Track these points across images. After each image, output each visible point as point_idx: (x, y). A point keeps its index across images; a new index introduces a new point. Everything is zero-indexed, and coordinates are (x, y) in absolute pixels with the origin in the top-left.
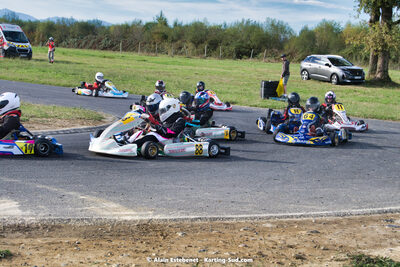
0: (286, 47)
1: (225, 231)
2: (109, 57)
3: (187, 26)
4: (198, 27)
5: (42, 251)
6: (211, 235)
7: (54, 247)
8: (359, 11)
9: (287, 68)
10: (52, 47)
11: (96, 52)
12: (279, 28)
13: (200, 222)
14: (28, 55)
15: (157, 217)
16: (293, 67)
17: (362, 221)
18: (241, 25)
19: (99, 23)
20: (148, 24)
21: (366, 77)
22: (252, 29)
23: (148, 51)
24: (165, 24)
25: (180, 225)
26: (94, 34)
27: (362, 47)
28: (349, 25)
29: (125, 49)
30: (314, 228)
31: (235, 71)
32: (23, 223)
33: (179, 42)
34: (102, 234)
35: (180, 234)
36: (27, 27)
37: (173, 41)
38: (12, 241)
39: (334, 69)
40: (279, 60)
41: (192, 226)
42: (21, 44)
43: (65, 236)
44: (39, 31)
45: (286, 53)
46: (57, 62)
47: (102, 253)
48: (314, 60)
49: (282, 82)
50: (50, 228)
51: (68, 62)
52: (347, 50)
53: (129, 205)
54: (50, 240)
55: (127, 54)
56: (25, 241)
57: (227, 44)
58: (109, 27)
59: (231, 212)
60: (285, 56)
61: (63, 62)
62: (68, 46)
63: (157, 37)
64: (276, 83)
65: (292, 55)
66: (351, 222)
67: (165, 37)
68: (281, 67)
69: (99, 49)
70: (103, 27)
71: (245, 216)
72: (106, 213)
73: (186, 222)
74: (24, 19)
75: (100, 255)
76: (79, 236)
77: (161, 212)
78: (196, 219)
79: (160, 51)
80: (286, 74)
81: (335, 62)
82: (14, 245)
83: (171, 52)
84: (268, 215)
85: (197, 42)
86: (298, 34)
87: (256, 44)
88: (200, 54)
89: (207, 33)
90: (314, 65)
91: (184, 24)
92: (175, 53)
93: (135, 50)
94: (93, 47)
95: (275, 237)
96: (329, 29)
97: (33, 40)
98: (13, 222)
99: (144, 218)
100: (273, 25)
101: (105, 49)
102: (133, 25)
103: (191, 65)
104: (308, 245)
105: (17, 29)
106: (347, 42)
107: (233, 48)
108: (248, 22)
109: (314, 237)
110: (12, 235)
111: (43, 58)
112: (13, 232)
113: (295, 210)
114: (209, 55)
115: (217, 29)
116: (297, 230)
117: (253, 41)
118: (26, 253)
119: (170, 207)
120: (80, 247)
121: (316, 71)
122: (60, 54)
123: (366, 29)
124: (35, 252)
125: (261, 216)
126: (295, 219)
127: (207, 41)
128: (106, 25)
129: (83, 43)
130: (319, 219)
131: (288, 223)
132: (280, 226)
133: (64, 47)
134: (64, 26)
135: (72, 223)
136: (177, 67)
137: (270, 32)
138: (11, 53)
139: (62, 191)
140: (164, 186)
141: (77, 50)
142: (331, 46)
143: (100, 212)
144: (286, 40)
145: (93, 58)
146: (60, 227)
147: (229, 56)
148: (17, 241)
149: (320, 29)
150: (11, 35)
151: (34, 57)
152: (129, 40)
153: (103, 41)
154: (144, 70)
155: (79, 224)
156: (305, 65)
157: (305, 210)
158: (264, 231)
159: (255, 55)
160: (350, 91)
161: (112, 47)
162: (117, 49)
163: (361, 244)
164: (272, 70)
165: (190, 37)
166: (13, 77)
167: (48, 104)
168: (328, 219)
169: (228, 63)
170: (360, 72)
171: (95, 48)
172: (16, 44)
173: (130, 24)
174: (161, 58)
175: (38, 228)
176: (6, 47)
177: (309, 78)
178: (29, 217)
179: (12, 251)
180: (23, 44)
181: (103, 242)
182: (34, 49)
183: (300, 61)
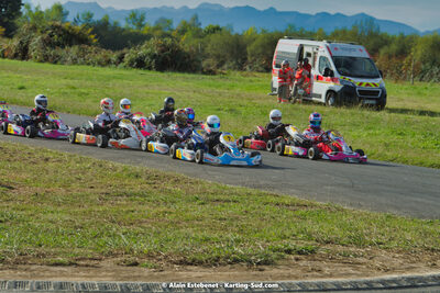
14: (378, 100)
42: (365, 81)
172: (356, 81)
180: (370, 81)
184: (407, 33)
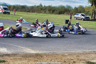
0: (71, 12)
1: (56, 56)
2: (28, 14)
3: (47, 6)
4: (50, 7)
5: (12, 60)
6: (53, 57)
7: (15, 59)
8: (88, 3)
9: (71, 17)
10: (15, 11)
11: (25, 13)
12: (69, 7)
13: (50, 53)
14: (9, 13)
15: (40, 52)
16: (72, 16)
17: (89, 53)
18: (60, 6)
19: (26, 6)
20: (38, 6)
21: (90, 19)
22: (63, 7)
23: (38, 13)
24: (42, 6)
25: (45, 54)
26: (25, 8)
27: (89, 12)
28: (86, 6)
29: (32, 12)
30: (77, 55)
31: (58, 17)
32: (8, 54)
33: (45, 10)
34: (27, 56)
35: (45, 56)
36: (9, 7)
37: (44, 10)
38: (5, 58)
39: (82, 17)
40: (69, 15)
41: (48, 54)
42: (7, 11)
43: (18, 57)
44: (12, 8)
45: (71, 13)
46: (16, 15)
47: (27, 61)
48: (77, 15)
49: (70, 20)
50: (14, 55)
51: (18, 15)
52: (86, 12)
53: (33, 49)
54: (14, 58)
55: (32, 13)
56: (8, 58)
57: (57, 11)
58: (28, 7)
59: (58, 51)
60: (70, 14)
61: (17, 15)
62: (19, 11)
63: (40, 9)
64: (68, 20)
65: (72, 13)
66: (86, 54)
67: (42, 9)
68: (70, 16)
69: (26, 12)
70: (27, 7)
71: (61, 52)
72: (28, 51)
73: (47, 53)
74: (8, 5)
75: (26, 61)
76: (21, 57)
77: (41, 51)
78: (49, 53)
79: (41, 12)
80: (71, 18)
81: (83, 15)
82: (6, 59)
83: (43, 13)
84: (66, 52)
85: (49, 10)
86: (74, 9)
87: (63, 11)
88: (50, 13)
89: (52, 8)
90: (78, 16)
91: (46, 6)
92: (44, 13)
93: (34, 12)
94: (24, 12)
95: (68, 57)
96: (81, 7)
97: (10, 10)
98: (5, 53)
99: (37, 52)
100: (68, 6)
101: (27, 12)
102: (34, 6)
103: (48, 16)
104: (76, 59)
105: (6, 7)
106: (85, 10)
107: (58, 12)
108: (62, 6)
109: (78, 57)
110: (5, 57)
111: (13, 14)
112: (5, 56)
113: (73, 51)
114: (52, 13)
115: (54, 7)
116: (73, 55)
117: (63, 10)
118: (8, 61)
119: (43, 50)
120: (21, 59)
121: (78, 17)
122: (17, 13)
123: (90, 7)
124: (10, 61)
125: (65, 52)
126: (73, 53)
127: (52, 10)
128: (28, 6)
129: (22, 11)
130: (79, 53)
131: (71, 54)
132: (69, 55)
133: (18, 11)
134: (18, 7)
135: (19, 54)
136: (44, 16)
137: (67, 8)
138: (5, 13)
139: (17, 46)
140: (41, 45)
141: (21, 12)
142: (82, 11)
143: (26, 51)
144: (71, 10)
145: (24, 14)
146: (16, 55)
147: (57, 14)
148: (6, 58)
149: (79, 7)
150: (5, 9)
151: (10, 14)
152: (33, 10)
153: (27, 10)
154: (37, 17)
155: (21, 54)
156: (75, 16)
157: (75, 51)
158: (65, 56)
159: (63, 14)
160: (86, 22)
161: (29, 12)
162: (30, 12)
163: (89, 59)
164: (67, 17)
165: (48, 9)
166: (6, 19)
167: (14, 25)
168: (81, 53)
169: (57, 15)
170: (89, 18)
171: (25, 12)
172: (6, 11)
173: (33, 6)
174: (41, 14)
175: (11, 55)
176: (4, 12)
177: (76, 19)
178: (9, 52)
179: (5, 60)
181: (27, 58)
182: (10, 12)
183: (74, 15)
184: (10, 5)
